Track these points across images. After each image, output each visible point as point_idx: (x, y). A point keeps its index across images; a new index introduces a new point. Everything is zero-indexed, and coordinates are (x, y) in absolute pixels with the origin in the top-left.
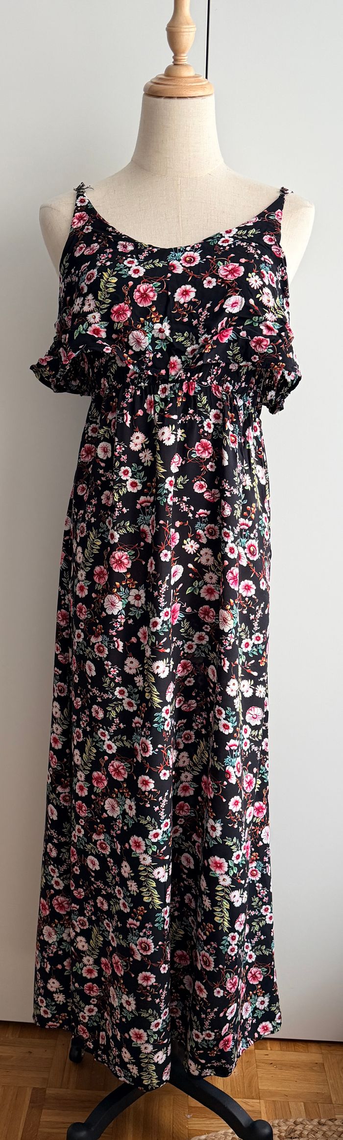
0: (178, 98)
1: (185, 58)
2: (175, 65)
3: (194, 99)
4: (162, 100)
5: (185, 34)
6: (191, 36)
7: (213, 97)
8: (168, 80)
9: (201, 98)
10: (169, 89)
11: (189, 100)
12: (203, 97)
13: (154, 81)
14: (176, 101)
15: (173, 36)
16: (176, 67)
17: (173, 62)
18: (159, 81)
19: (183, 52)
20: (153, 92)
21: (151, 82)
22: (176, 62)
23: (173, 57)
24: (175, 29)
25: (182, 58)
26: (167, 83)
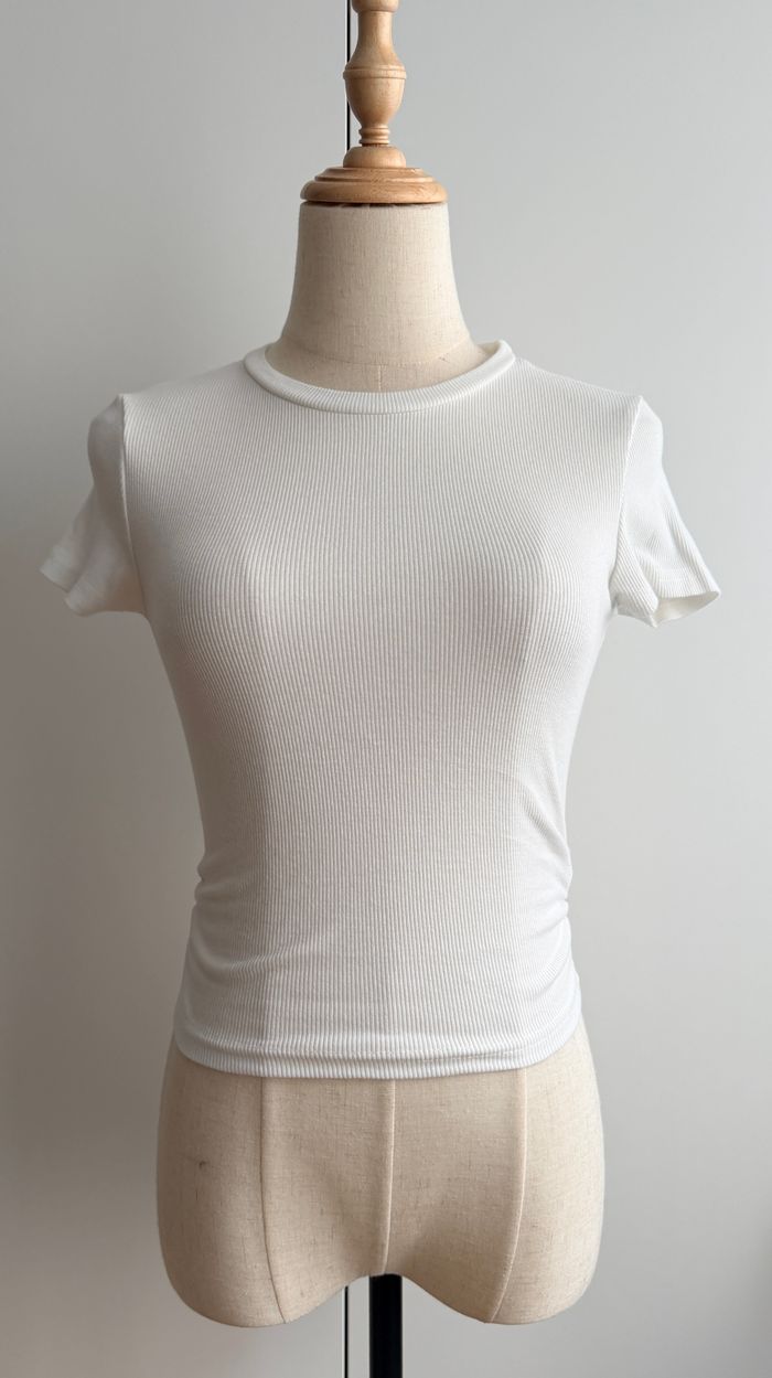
0: (374, 205)
1: (385, 131)
2: (365, 145)
3: (408, 210)
4: (339, 209)
5: (384, 81)
6: (394, 86)
7: (446, 207)
8: (351, 171)
9: (421, 207)
10: (352, 187)
11: (396, 209)
12: (426, 206)
14: (368, 211)
15: (358, 87)
16: (368, 149)
17: (360, 142)
18: (331, 176)
19: (380, 120)
20: (322, 197)
21: (320, 179)
22: (367, 139)
23: (362, 132)
24: (364, 71)
25: (379, 131)
26: (352, 178)
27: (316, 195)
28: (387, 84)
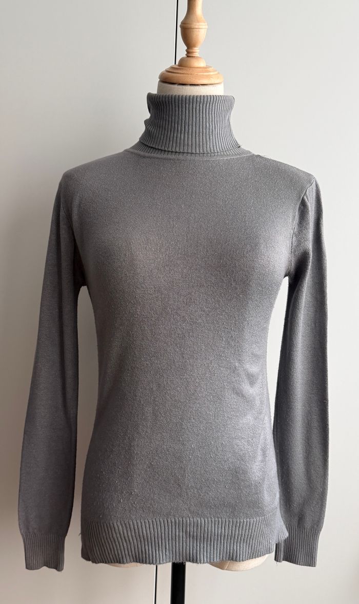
0: (191, 85)
1: (197, 51)
2: (188, 56)
3: (205, 86)
4: (176, 86)
5: (195, 30)
7: (222, 85)
8: (180, 69)
10: (180, 76)
11: (200, 86)
12: (214, 85)
13: (168, 70)
15: (186, 32)
16: (189, 58)
17: (186, 55)
18: (171, 70)
19: (195, 46)
20: (168, 80)
22: (189, 54)
23: (187, 51)
24: (189, 26)
25: (194, 51)
26: (181, 72)
27: (166, 78)
28: (199, 31)
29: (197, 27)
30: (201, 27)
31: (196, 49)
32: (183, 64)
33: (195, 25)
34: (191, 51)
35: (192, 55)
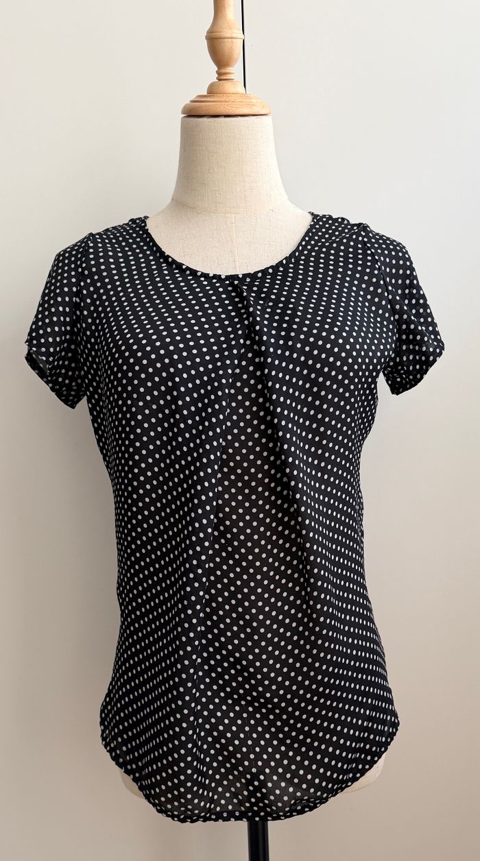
0: (226, 116)
1: (232, 72)
2: (220, 80)
3: (246, 118)
4: (205, 120)
6: (236, 43)
7: (270, 118)
8: (210, 96)
9: (255, 117)
10: (211, 105)
12: (259, 116)
14: (222, 120)
15: (215, 44)
17: (217, 79)
18: (200, 99)
19: (229, 64)
21: (193, 101)
22: (221, 76)
24: (217, 35)
25: (227, 71)
26: (211, 100)
27: (190, 111)
28: (232, 42)
29: (228, 35)
30: (234, 35)
31: (230, 69)
32: (212, 90)
33: (226, 33)
34: (223, 71)
35: (225, 77)
